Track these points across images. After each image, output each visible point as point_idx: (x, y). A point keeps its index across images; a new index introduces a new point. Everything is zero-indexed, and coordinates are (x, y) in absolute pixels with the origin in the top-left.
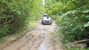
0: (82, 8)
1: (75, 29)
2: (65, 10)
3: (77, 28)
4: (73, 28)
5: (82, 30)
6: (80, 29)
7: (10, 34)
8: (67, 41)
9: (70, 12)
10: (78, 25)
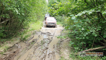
0: (96, 9)
1: (87, 34)
2: (74, 10)
3: (89, 33)
4: (85, 33)
5: (96, 35)
6: (93, 34)
7: (4, 38)
8: (77, 48)
9: (86, 11)
10: (91, 29)
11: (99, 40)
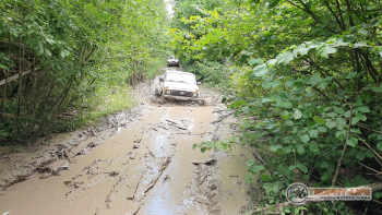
2: (266, 40)
6: (338, 134)
8: (276, 189)
9: (311, 45)
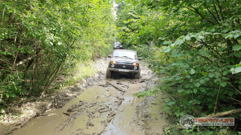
0: (219, 29)
1: (202, 81)
2: (173, 31)
3: (208, 79)
4: (197, 80)
5: (223, 85)
6: (215, 81)
8: (182, 114)
9: (192, 35)
10: (210, 70)
11: (231, 94)
